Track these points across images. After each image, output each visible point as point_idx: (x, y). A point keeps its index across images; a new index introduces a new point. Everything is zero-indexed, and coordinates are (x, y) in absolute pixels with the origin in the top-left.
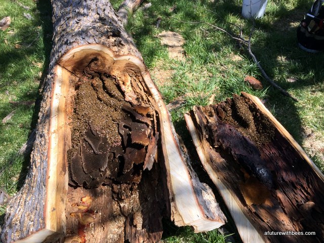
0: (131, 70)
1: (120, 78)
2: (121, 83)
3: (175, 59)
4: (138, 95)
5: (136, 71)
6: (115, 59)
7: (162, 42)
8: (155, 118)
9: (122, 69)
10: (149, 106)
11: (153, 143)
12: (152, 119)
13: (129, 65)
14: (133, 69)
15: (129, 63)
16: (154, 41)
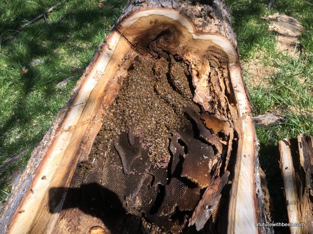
0: (216, 57)
1: (195, 65)
2: (195, 73)
3: (283, 52)
4: (214, 98)
5: (222, 61)
6: (195, 37)
7: (270, 27)
8: (230, 143)
9: (203, 53)
10: (226, 119)
11: (216, 188)
12: (225, 143)
13: (213, 49)
14: (218, 56)
15: (213, 47)
16: (259, 24)
